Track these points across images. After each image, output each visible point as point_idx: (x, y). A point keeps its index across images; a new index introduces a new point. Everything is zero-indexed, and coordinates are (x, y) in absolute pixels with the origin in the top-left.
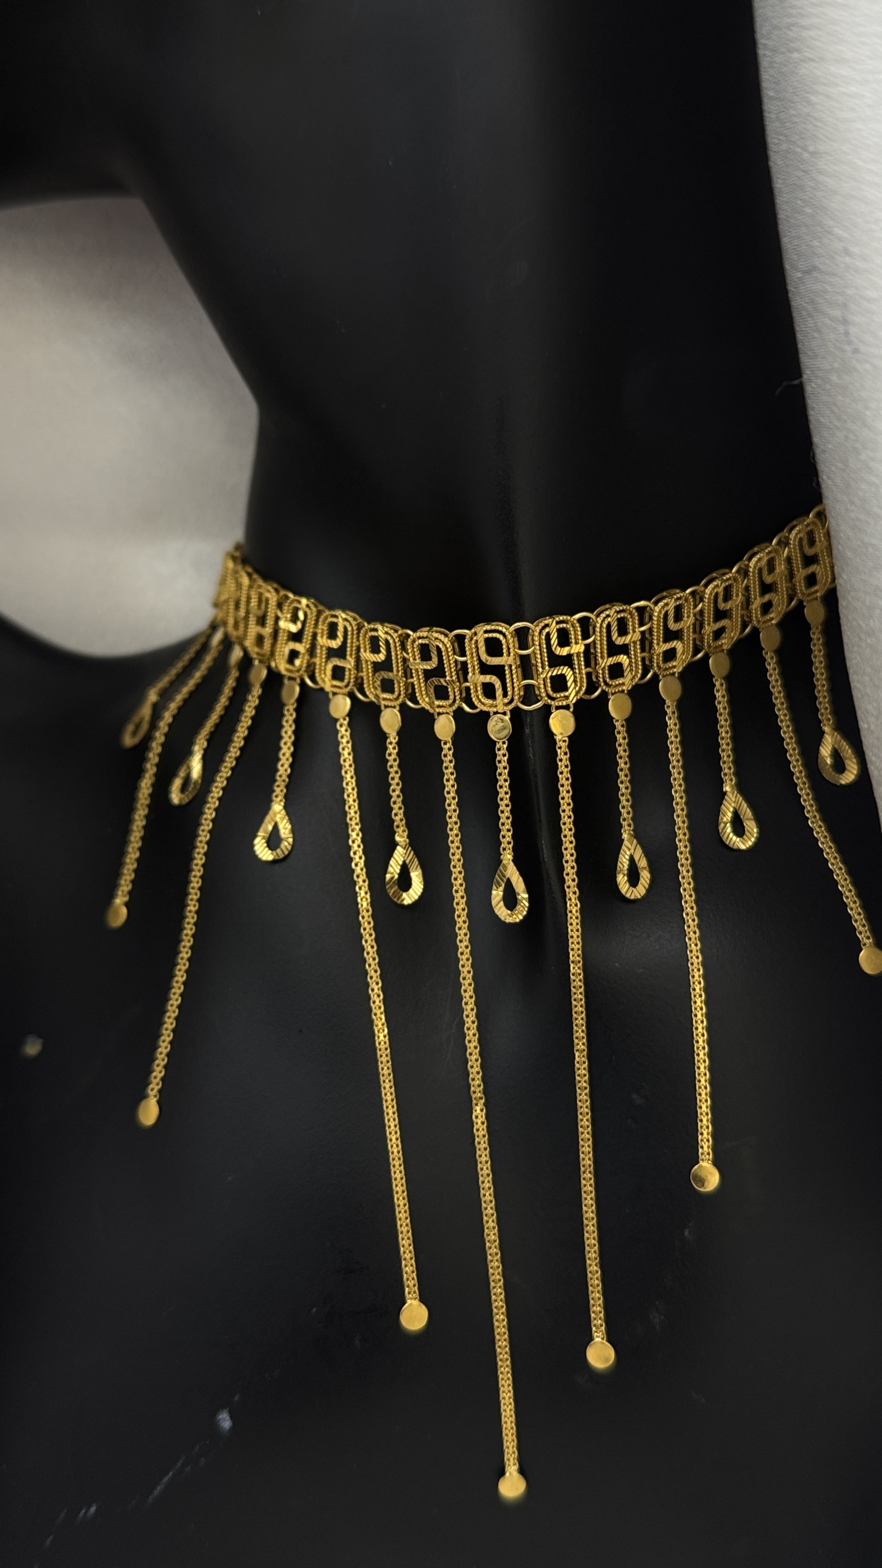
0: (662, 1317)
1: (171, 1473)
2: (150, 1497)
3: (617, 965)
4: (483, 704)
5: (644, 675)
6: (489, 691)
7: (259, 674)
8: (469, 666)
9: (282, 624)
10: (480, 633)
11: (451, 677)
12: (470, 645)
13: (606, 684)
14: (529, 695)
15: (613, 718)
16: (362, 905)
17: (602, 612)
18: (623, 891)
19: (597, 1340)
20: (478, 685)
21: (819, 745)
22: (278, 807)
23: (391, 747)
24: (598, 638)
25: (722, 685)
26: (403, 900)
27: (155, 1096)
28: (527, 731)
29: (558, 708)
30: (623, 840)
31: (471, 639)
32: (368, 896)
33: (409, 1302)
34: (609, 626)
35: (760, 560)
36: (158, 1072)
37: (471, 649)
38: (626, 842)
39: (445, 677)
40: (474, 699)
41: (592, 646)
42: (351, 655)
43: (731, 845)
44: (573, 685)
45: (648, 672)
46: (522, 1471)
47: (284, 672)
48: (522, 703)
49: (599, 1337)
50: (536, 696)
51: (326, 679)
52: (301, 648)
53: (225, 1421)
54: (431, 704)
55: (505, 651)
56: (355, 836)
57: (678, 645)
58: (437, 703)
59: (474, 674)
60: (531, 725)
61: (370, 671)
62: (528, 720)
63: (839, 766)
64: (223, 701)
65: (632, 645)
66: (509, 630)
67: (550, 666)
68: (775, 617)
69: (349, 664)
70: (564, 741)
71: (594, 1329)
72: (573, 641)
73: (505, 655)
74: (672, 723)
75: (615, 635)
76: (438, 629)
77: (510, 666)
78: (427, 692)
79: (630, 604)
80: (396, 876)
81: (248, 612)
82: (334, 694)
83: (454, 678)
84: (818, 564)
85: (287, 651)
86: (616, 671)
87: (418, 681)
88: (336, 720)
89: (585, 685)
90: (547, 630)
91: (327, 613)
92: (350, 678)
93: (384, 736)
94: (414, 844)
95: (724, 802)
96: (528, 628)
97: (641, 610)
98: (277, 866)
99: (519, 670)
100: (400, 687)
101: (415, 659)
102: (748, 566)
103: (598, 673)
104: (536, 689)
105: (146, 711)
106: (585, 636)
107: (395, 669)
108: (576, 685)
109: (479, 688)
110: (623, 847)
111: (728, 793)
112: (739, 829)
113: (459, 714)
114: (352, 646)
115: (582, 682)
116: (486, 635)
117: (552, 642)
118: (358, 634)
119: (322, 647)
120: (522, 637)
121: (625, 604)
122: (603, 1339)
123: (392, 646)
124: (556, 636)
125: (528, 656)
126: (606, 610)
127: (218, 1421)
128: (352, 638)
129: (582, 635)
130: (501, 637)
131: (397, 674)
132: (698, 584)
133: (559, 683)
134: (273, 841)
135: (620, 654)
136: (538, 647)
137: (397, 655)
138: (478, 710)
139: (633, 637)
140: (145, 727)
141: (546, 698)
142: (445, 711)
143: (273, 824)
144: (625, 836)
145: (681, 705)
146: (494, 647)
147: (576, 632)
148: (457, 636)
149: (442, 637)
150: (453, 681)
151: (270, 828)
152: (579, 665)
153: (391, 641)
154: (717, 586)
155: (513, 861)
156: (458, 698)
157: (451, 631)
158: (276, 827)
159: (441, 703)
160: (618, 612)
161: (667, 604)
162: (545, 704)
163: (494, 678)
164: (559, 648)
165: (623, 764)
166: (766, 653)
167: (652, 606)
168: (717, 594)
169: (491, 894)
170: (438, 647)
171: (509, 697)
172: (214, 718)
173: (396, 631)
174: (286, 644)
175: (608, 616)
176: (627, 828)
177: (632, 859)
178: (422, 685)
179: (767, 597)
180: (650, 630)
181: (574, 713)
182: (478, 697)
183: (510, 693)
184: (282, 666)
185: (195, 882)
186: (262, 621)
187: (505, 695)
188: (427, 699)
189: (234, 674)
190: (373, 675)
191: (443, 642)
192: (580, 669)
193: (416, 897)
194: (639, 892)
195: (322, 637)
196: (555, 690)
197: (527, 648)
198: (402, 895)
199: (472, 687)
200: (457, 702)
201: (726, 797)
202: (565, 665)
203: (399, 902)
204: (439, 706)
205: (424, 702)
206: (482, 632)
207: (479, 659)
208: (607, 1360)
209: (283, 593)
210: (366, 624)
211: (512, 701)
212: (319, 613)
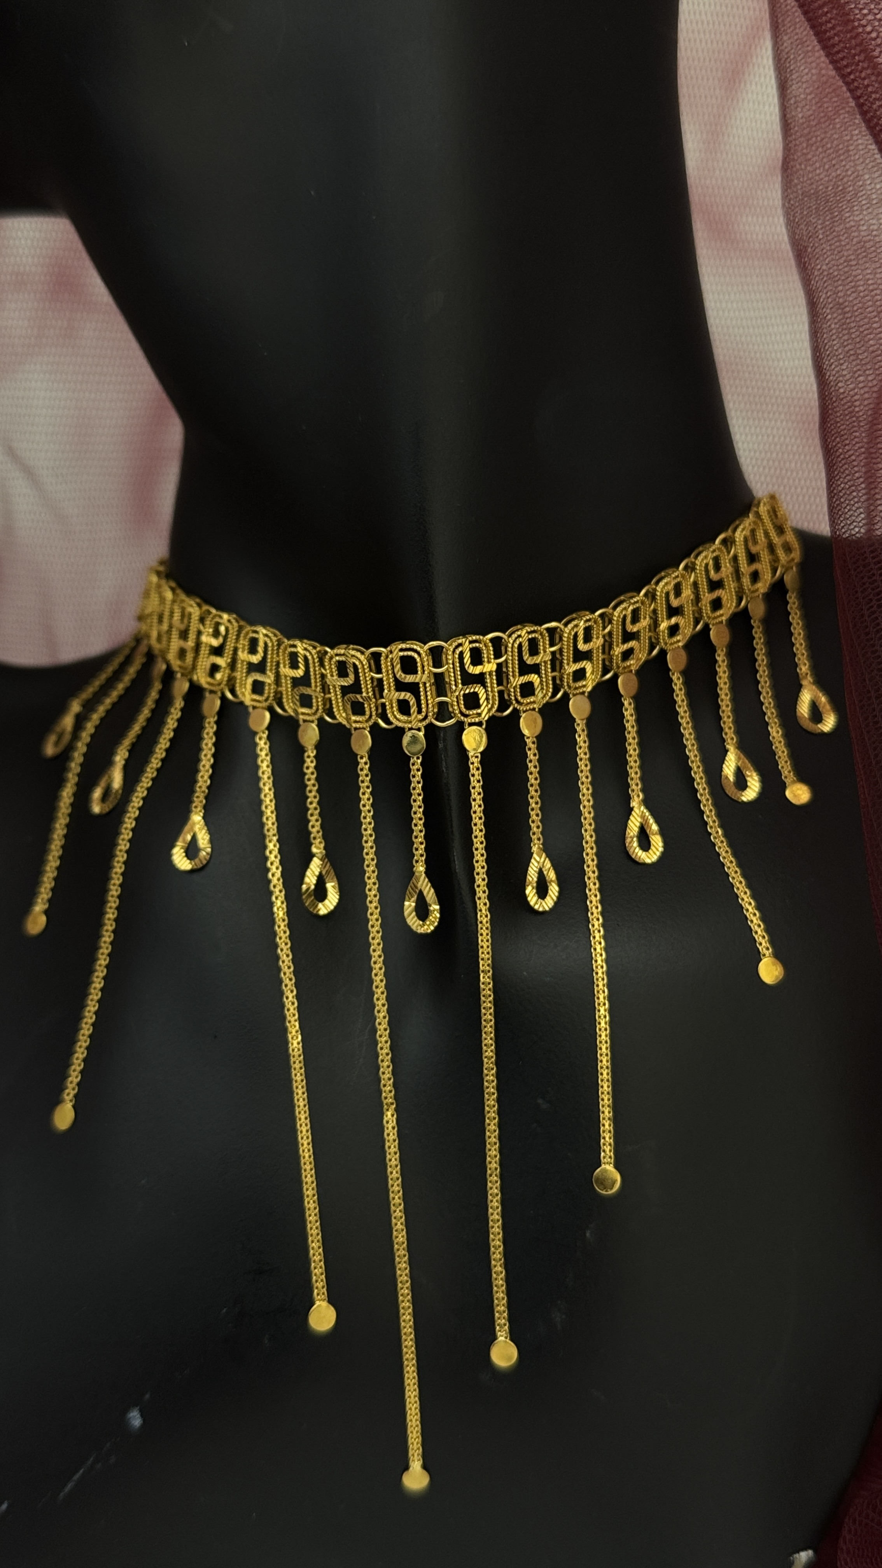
0: (564, 1317)
1: (81, 1471)
2: (62, 1494)
3: (525, 973)
4: (398, 719)
5: (554, 694)
6: (404, 707)
7: (181, 687)
8: (385, 683)
9: (204, 638)
10: (396, 651)
11: (368, 693)
12: (386, 663)
13: (518, 702)
14: (443, 711)
15: (524, 735)
16: (278, 915)
17: (513, 632)
18: (532, 903)
19: (501, 1339)
20: (394, 701)
21: (723, 763)
22: (197, 818)
23: (308, 760)
24: (510, 657)
25: (630, 704)
26: (319, 910)
27: (71, 1101)
28: (441, 746)
29: (471, 725)
30: (532, 854)
31: (387, 657)
32: (284, 906)
33: (318, 1303)
34: (520, 646)
35: (666, 584)
36: (74, 1077)
37: (387, 667)
38: (535, 855)
39: (361, 693)
40: (389, 715)
41: (504, 665)
42: (271, 670)
43: (637, 860)
44: (485, 703)
45: (559, 691)
46: (425, 1467)
47: (205, 686)
48: (436, 719)
49: (502, 1335)
50: (450, 713)
51: (247, 693)
52: (221, 661)
53: (135, 1419)
54: (348, 719)
55: (419, 669)
56: (272, 847)
57: (588, 667)
58: (354, 718)
59: (389, 691)
60: (445, 740)
61: (289, 686)
62: (442, 735)
63: (741, 783)
64: (146, 713)
65: (543, 664)
66: (423, 649)
67: (463, 684)
68: (681, 639)
69: (268, 679)
70: (477, 757)
71: (498, 1328)
72: (486, 660)
73: (419, 672)
74: (582, 739)
75: (526, 656)
76: (355, 647)
77: (425, 684)
78: (344, 708)
79: (541, 625)
80: (313, 887)
81: (171, 627)
82: (254, 708)
83: (370, 694)
84: (723, 589)
85: (208, 667)
86: (527, 690)
87: (335, 696)
88: (255, 733)
89: (497, 702)
90: (460, 649)
91: (249, 628)
92: (269, 693)
93: (302, 750)
94: (330, 856)
95: (631, 817)
96: (442, 647)
97: (552, 632)
98: (195, 876)
99: (434, 688)
100: (318, 702)
101: (332, 676)
102: (655, 590)
103: (509, 691)
104: (450, 706)
105: (68, 722)
106: (498, 655)
107: (313, 685)
108: (488, 703)
109: (394, 705)
110: (533, 860)
111: (635, 809)
112: (645, 843)
113: (375, 729)
114: (272, 662)
115: (494, 699)
116: (401, 654)
117: (465, 661)
118: (278, 649)
119: (243, 661)
120: (437, 656)
121: (536, 625)
122: (506, 1338)
123: (311, 662)
124: (469, 654)
125: (442, 674)
126: (518, 630)
127: (129, 1419)
128: (272, 654)
129: (494, 655)
130: (416, 656)
131: (314, 690)
132: (607, 606)
133: (472, 701)
134: (191, 851)
135: (531, 673)
136: (451, 666)
137: (315, 671)
138: (393, 726)
139: (543, 657)
140: (67, 737)
141: (459, 715)
142: (361, 726)
143: (192, 834)
144: (535, 849)
145: (590, 722)
146: (409, 665)
147: (488, 652)
148: (373, 654)
149: (358, 654)
150: (369, 697)
151: (189, 837)
152: (492, 683)
153: (310, 658)
154: (625, 609)
155: (425, 873)
156: (374, 713)
157: (367, 649)
158: (194, 838)
159: (358, 718)
160: (529, 633)
161: (576, 626)
162: (458, 721)
163: (409, 694)
164: (471, 667)
165: (533, 780)
166: (673, 674)
167: (562, 627)
168: (625, 617)
169: (403, 905)
170: (354, 664)
171: (424, 714)
172: (136, 729)
173: (315, 648)
174: (208, 658)
175: (519, 636)
176: (536, 841)
177: (541, 873)
178: (340, 700)
179: (673, 620)
180: (561, 650)
181: (486, 729)
182: (393, 713)
183: (424, 710)
184: (202, 678)
185: (114, 891)
186: (184, 635)
187: (420, 712)
188: (344, 715)
189: (157, 686)
190: (292, 690)
191: (360, 660)
192: (492, 687)
193: (332, 908)
194: (548, 904)
195: (243, 652)
196: (468, 707)
197: (441, 667)
198: (317, 906)
199: (387, 703)
200: (373, 717)
201: (633, 813)
202: (478, 683)
203: (315, 912)
204: (356, 722)
205: (341, 717)
206: (397, 650)
207: (395, 676)
208: (510, 1358)
209: (205, 607)
210: (286, 641)
211: (426, 717)
212: (240, 628)
